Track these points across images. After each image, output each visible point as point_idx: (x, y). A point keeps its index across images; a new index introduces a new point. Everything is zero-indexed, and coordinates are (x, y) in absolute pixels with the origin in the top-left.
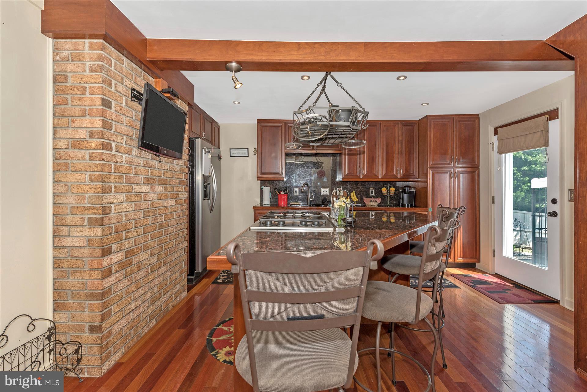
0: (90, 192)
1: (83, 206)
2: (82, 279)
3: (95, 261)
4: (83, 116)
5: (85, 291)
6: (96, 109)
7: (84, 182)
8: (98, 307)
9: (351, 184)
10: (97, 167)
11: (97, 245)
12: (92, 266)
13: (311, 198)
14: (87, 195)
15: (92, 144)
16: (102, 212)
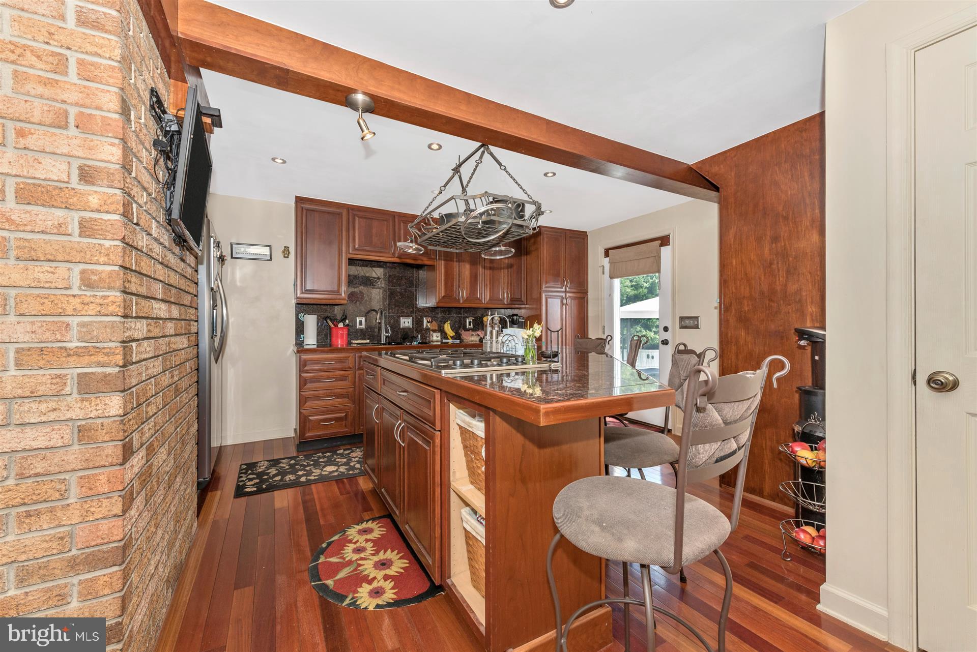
0: (84, 312)
1: (61, 348)
2: (60, 526)
3: (101, 478)
4: (59, 127)
5: (70, 554)
6: (102, 117)
7: (66, 288)
8: (111, 583)
9: (444, 312)
10: (108, 255)
11: (107, 438)
12: (91, 489)
13: (386, 333)
14: (74, 321)
15: (91, 198)
16: (124, 359)
